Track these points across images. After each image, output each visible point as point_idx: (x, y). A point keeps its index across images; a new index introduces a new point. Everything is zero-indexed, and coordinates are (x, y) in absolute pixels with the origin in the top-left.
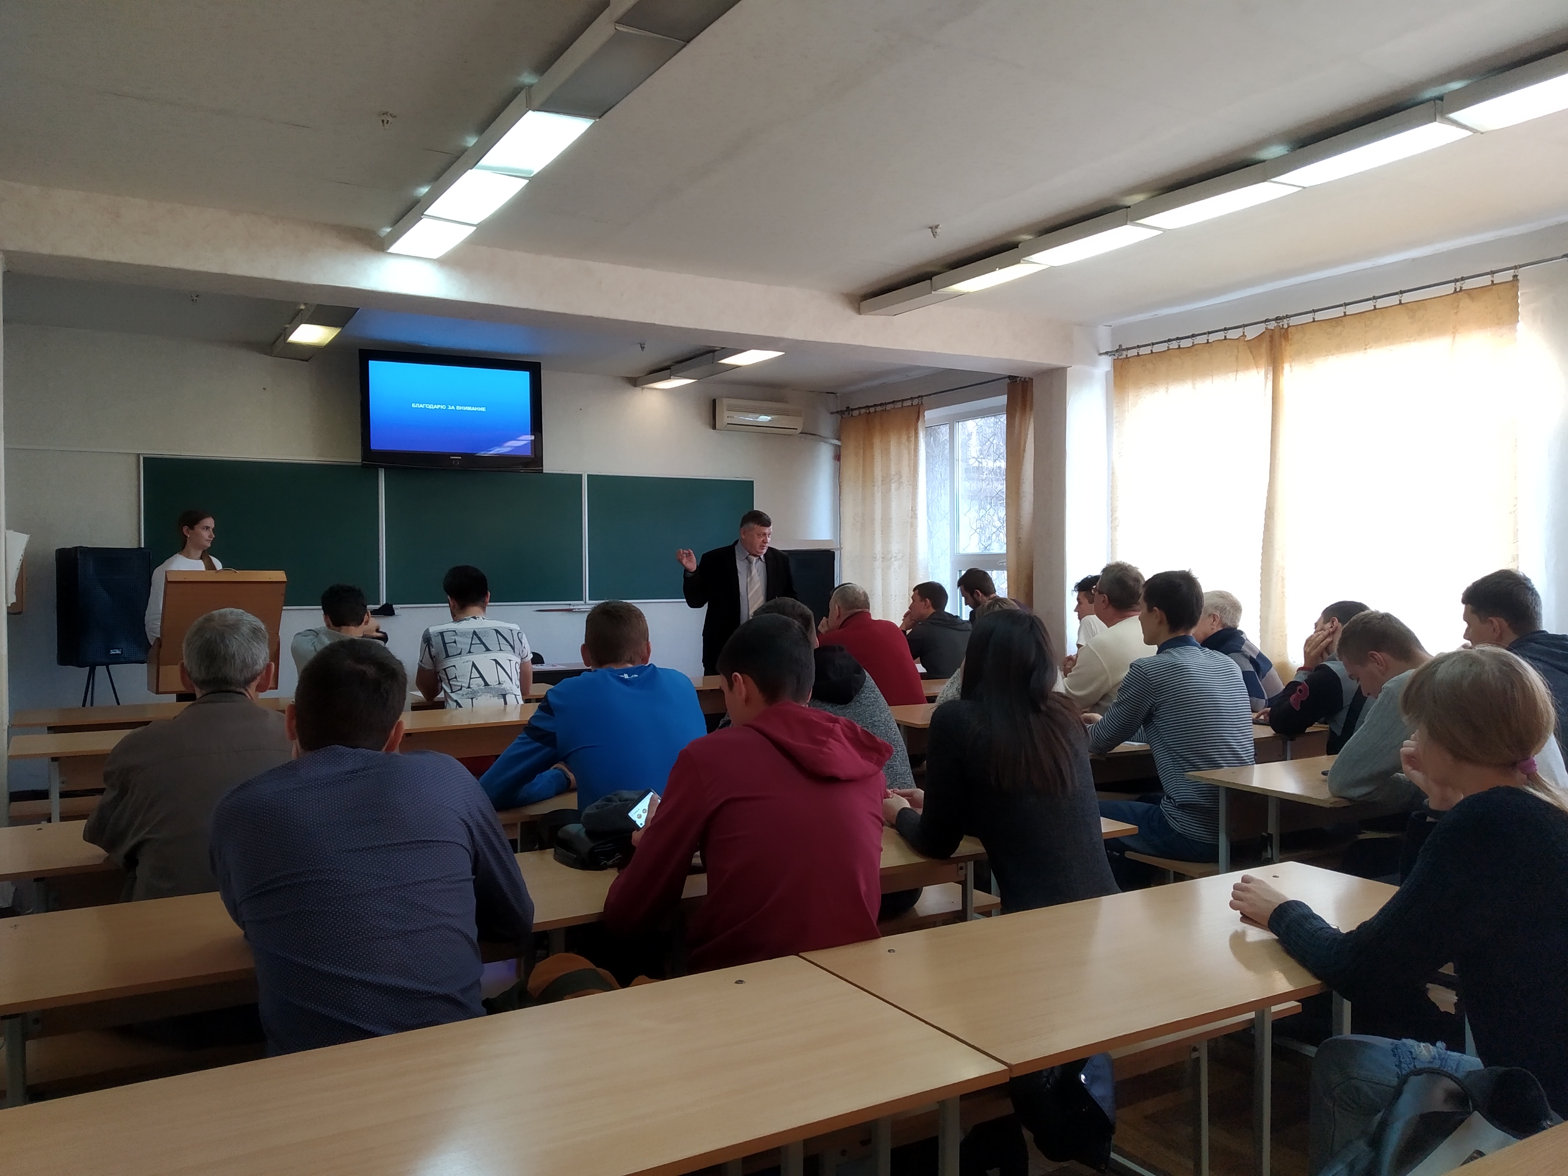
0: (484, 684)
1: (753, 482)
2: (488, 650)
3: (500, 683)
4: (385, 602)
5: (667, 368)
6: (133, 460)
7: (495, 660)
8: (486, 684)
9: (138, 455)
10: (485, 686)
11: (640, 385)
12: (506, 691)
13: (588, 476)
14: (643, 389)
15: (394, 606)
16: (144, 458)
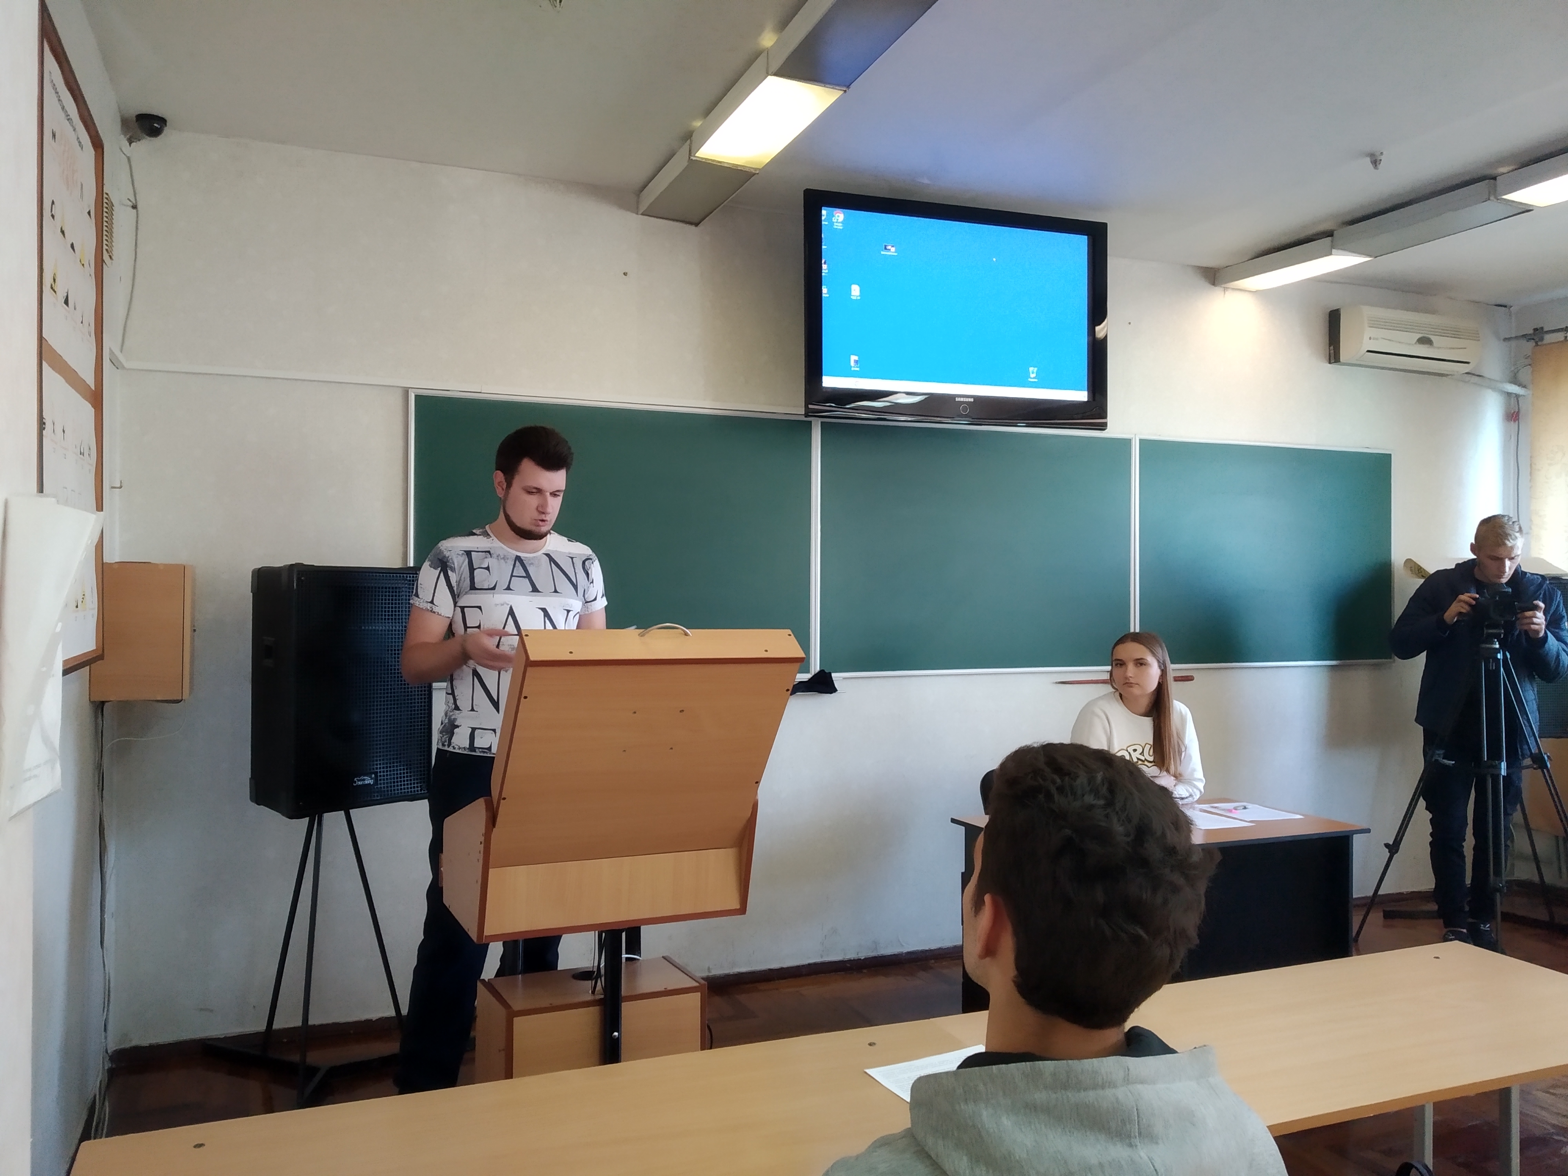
1: (1391, 455)
4: (818, 669)
5: (1329, 234)
6: (396, 400)
9: (406, 391)
11: (1222, 284)
13: (1141, 440)
14: (1225, 289)
15: (833, 675)
16: (416, 396)
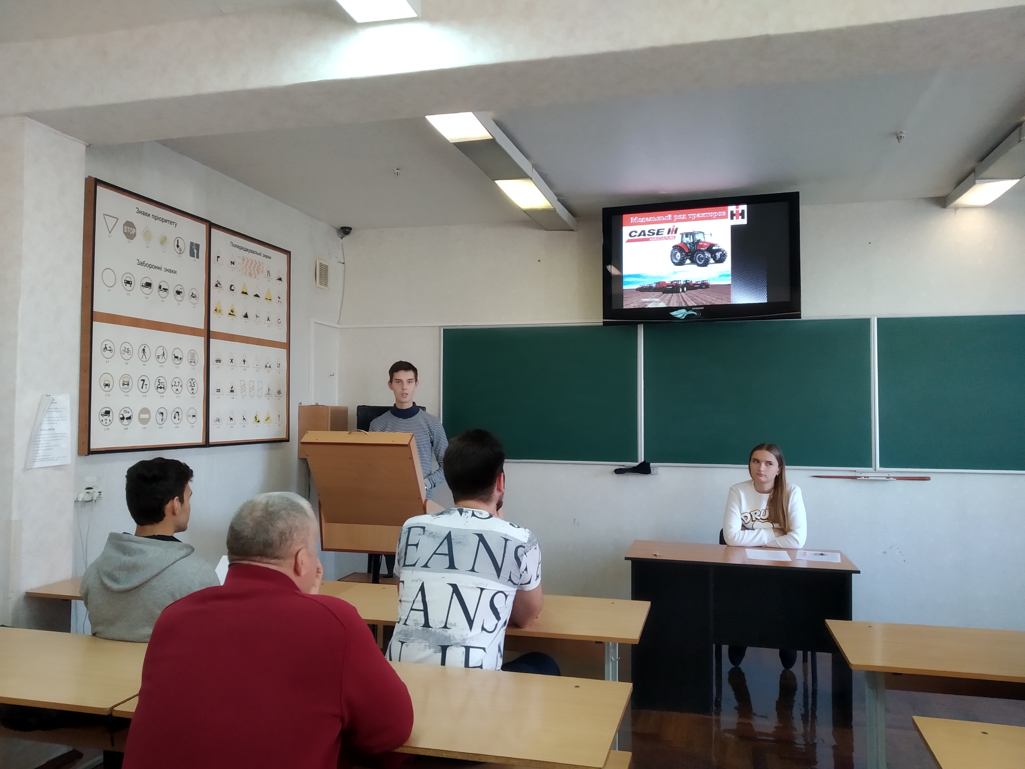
0: (423, 622)
2: (452, 566)
3: (445, 627)
4: (643, 460)
5: (972, 172)
6: (436, 332)
7: (455, 588)
8: (427, 624)
9: (440, 327)
10: (424, 626)
11: (950, 205)
12: (450, 641)
14: (956, 209)
15: (651, 464)
16: (444, 330)
